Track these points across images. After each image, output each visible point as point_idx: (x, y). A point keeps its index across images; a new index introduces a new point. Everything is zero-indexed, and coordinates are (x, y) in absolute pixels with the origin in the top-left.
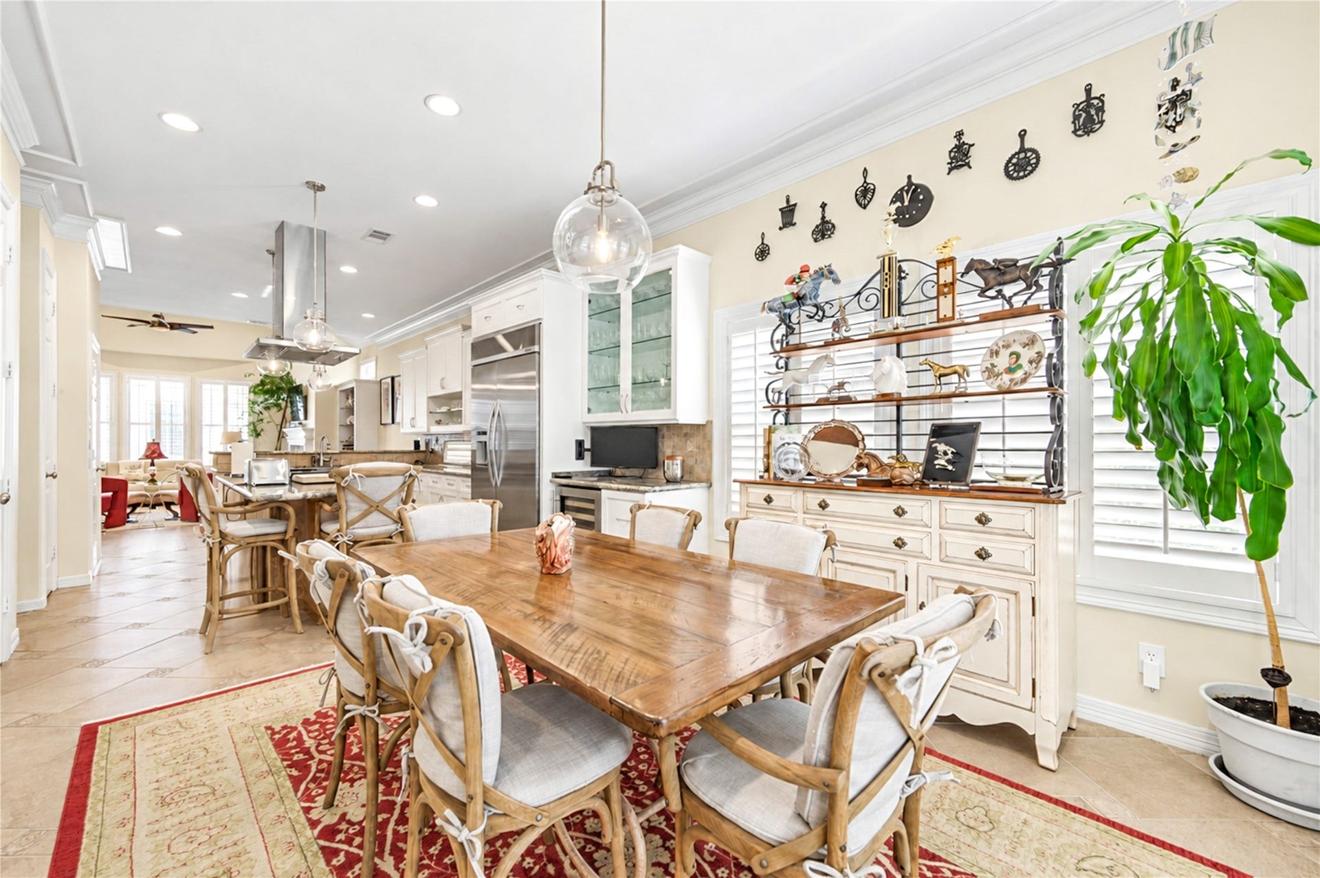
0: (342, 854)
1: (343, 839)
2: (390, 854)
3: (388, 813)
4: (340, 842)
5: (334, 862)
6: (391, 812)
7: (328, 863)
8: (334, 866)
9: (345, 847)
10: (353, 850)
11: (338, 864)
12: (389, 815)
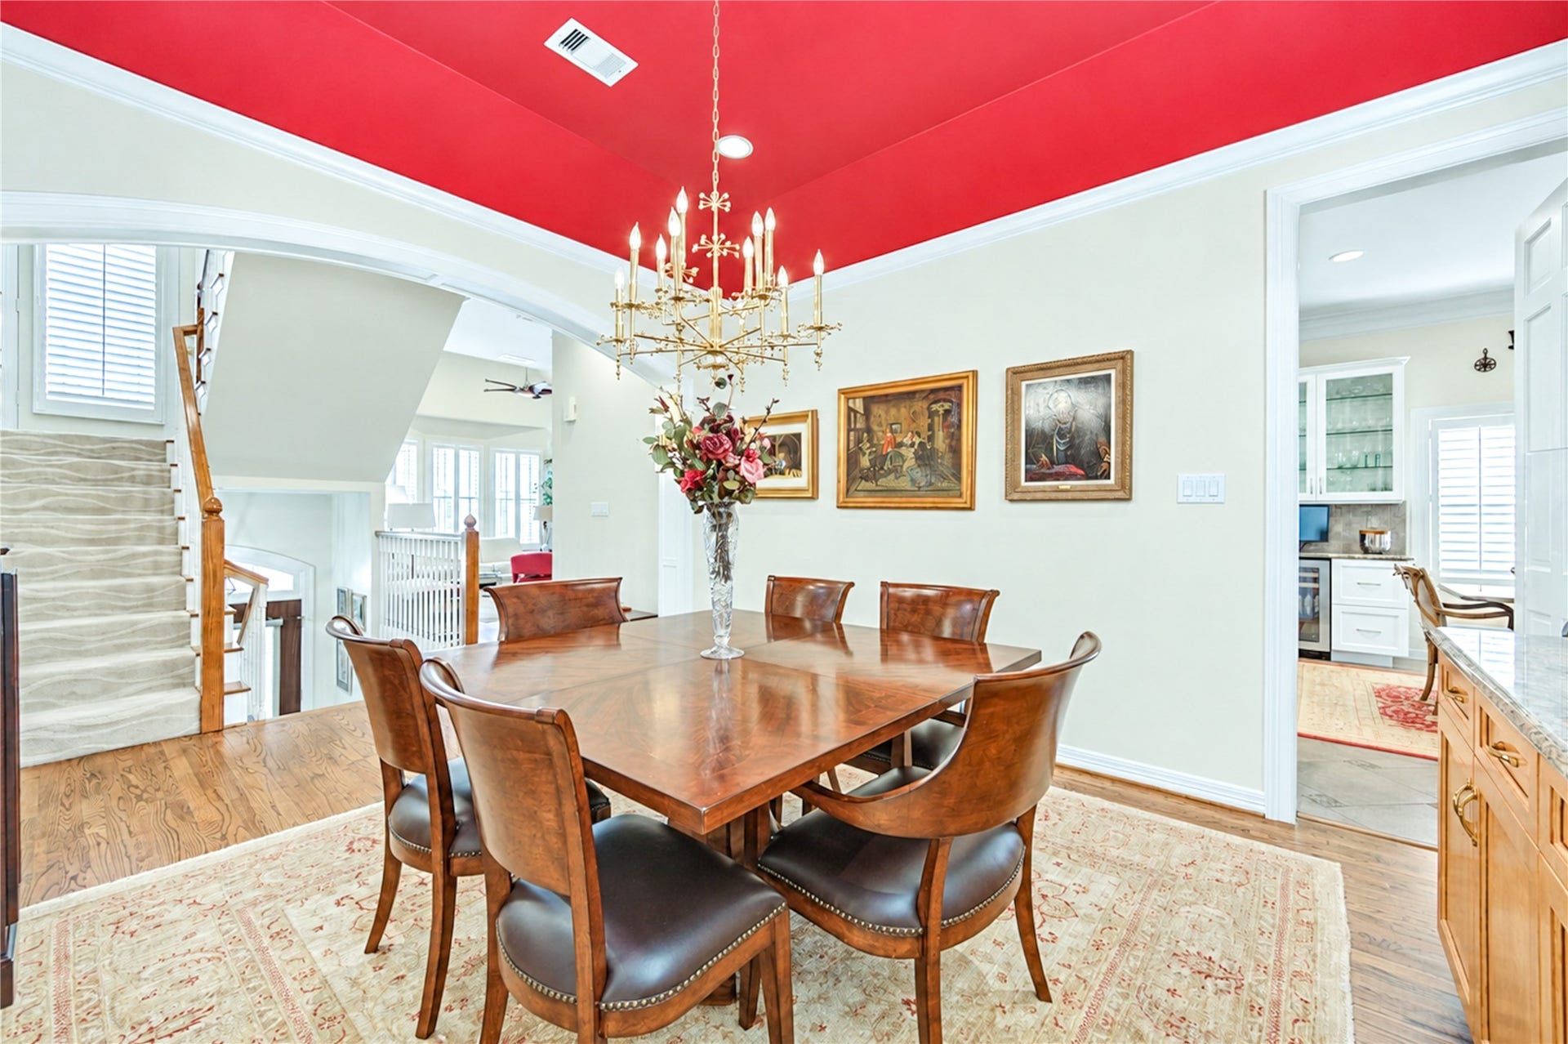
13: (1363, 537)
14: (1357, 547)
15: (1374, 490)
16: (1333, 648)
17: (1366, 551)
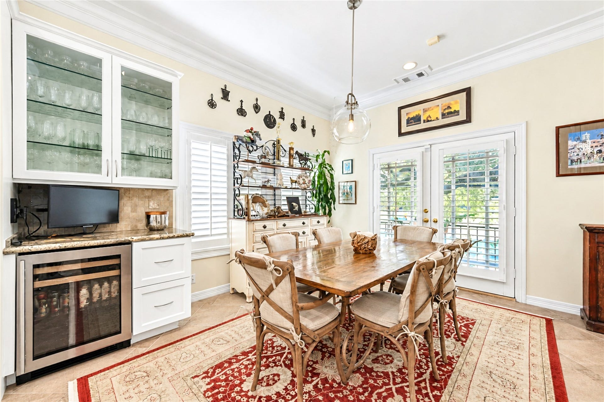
0: (434, 393)
1: (427, 398)
2: (422, 377)
3: (404, 388)
4: (430, 399)
5: (439, 394)
6: (402, 387)
7: (441, 396)
8: (440, 393)
9: (431, 395)
10: (429, 390)
11: (438, 392)
12: (404, 387)
16: (133, 334)
17: (151, 229)
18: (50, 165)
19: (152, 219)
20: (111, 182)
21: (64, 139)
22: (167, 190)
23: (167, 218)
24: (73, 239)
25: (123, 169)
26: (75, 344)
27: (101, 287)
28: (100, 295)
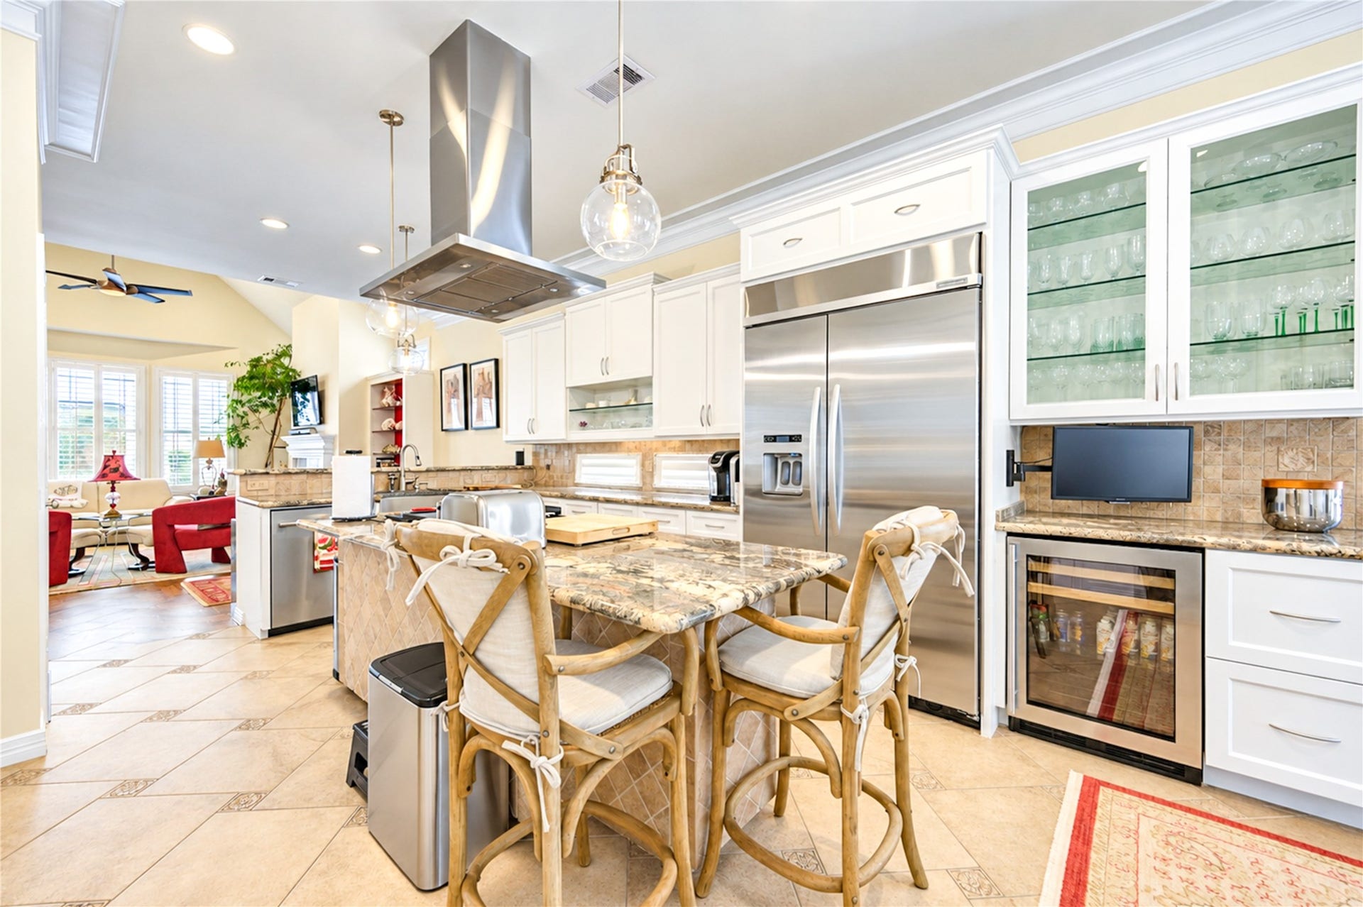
13: (1269, 493)
14: (1254, 513)
15: (1298, 386)
16: (1208, 762)
17: (1279, 526)
18: (1064, 392)
19: (1284, 500)
20: (1164, 413)
21: (1080, 343)
22: (1348, 418)
23: (1338, 501)
24: (1089, 523)
25: (1195, 377)
26: (1096, 716)
27: (1139, 629)
28: (1138, 644)
